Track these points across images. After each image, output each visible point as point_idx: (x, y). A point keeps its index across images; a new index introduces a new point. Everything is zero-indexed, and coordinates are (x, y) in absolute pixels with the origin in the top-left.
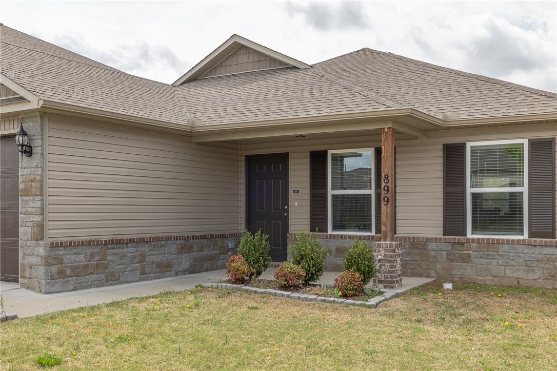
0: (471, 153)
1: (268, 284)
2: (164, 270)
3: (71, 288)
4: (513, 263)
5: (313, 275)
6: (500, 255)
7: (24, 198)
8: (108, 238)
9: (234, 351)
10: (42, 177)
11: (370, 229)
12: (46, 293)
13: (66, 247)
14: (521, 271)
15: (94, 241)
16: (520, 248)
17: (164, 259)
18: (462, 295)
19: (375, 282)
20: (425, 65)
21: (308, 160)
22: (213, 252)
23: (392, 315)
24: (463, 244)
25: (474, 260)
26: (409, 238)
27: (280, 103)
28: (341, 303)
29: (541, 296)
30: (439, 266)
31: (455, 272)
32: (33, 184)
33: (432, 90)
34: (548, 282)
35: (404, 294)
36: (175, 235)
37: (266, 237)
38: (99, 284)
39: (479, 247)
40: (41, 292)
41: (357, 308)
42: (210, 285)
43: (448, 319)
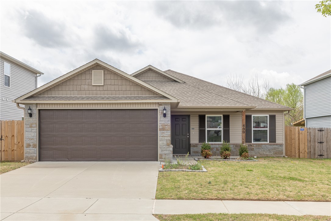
0: (253, 118)
4: (265, 150)
6: (262, 148)
7: (161, 131)
11: (221, 141)
14: (268, 152)
16: (267, 146)
24: (251, 145)
25: (255, 150)
26: (234, 144)
32: (166, 127)
34: (275, 155)
39: (256, 146)
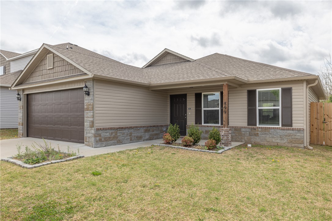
0: (258, 94)
1: (179, 144)
2: (139, 139)
3: (104, 146)
4: (275, 136)
5: (196, 141)
6: (270, 133)
7: (86, 111)
8: (118, 127)
9: (166, 170)
10: (93, 103)
11: (218, 123)
12: (95, 148)
13: (102, 130)
14: (279, 140)
15: (113, 128)
16: (278, 131)
17: (139, 135)
18: (255, 149)
19: (220, 143)
20: (240, 59)
21: (194, 97)
22: (158, 132)
23: (228, 157)
24: (255, 129)
25: (260, 135)
26: (234, 127)
27: (184, 75)
28: (208, 152)
29: (286, 149)
30: (246, 138)
31: (252, 140)
32: (90, 106)
33: (243, 69)
34: (289, 144)
35: (232, 148)
36: (143, 125)
37: (179, 126)
38: (115, 144)
39: (262, 130)
40: (93, 147)
41: (214, 154)
42: (157, 145)
43: (250, 158)
